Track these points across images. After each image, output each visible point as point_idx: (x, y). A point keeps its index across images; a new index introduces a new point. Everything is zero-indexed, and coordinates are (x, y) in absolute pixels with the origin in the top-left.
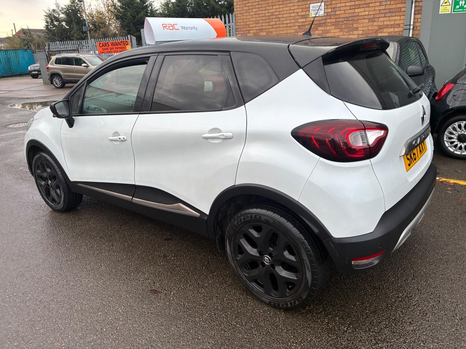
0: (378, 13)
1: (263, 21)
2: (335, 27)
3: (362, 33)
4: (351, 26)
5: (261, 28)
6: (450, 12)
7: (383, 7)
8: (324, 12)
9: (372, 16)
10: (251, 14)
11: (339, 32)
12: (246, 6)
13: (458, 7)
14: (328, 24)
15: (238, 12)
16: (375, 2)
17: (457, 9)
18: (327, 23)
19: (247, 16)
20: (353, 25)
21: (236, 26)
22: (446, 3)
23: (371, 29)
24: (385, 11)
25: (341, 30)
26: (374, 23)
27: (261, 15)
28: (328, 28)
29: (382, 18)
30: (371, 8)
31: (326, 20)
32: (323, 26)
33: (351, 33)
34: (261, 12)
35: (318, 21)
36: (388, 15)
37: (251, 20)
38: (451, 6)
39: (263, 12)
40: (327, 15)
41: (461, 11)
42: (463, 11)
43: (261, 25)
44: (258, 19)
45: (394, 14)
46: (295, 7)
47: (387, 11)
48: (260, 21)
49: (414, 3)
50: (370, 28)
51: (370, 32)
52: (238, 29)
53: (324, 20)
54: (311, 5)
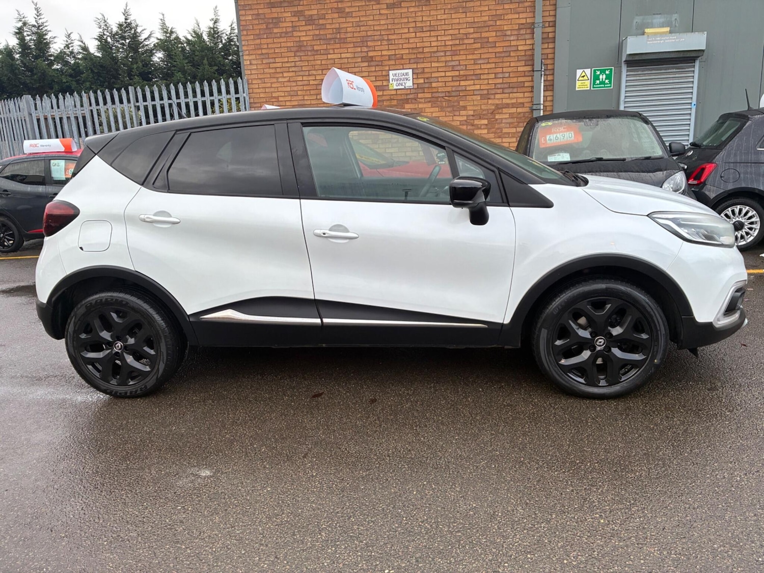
0: (494, 87)
1: (304, 92)
2: (432, 105)
3: (472, 114)
4: (455, 104)
5: (301, 103)
6: (589, 89)
7: (500, 81)
8: (413, 84)
9: (485, 92)
10: (280, 80)
11: (439, 111)
12: (270, 68)
13: (598, 82)
14: (421, 100)
15: (252, 77)
16: (488, 73)
17: (597, 84)
18: (418, 98)
19: (271, 83)
20: (459, 103)
21: (249, 98)
22: (583, 77)
23: (486, 108)
24: (502, 86)
25: (442, 109)
26: (489, 100)
27: (300, 83)
28: (421, 106)
29: (499, 95)
30: (484, 80)
31: (416, 94)
32: (412, 103)
33: (457, 113)
34: (300, 78)
35: (403, 95)
36: (506, 91)
37: (280, 89)
38: (589, 81)
39: (305, 78)
40: (418, 88)
41: (602, 87)
42: (604, 87)
43: (300, 98)
44: (295, 89)
45: (515, 90)
46: (363, 73)
47: (506, 86)
48: (299, 93)
49: (543, 75)
50: (483, 107)
51: (484, 112)
52: (255, 103)
53: (413, 95)
54: (391, 73)
